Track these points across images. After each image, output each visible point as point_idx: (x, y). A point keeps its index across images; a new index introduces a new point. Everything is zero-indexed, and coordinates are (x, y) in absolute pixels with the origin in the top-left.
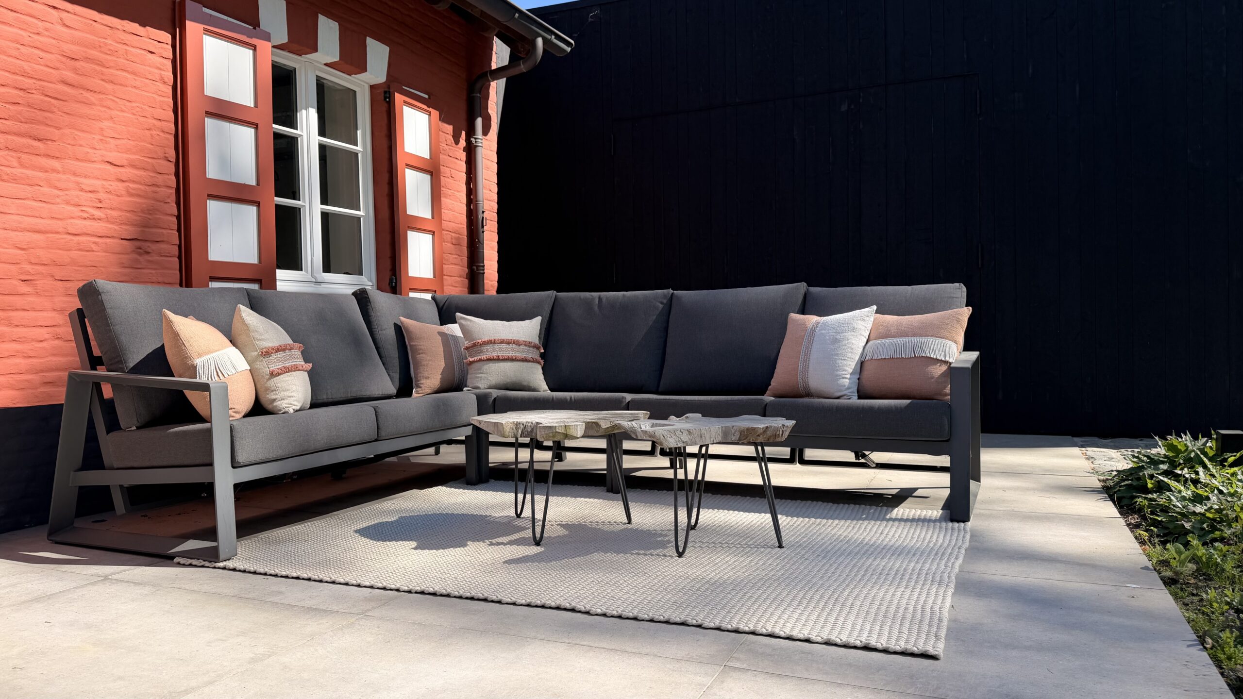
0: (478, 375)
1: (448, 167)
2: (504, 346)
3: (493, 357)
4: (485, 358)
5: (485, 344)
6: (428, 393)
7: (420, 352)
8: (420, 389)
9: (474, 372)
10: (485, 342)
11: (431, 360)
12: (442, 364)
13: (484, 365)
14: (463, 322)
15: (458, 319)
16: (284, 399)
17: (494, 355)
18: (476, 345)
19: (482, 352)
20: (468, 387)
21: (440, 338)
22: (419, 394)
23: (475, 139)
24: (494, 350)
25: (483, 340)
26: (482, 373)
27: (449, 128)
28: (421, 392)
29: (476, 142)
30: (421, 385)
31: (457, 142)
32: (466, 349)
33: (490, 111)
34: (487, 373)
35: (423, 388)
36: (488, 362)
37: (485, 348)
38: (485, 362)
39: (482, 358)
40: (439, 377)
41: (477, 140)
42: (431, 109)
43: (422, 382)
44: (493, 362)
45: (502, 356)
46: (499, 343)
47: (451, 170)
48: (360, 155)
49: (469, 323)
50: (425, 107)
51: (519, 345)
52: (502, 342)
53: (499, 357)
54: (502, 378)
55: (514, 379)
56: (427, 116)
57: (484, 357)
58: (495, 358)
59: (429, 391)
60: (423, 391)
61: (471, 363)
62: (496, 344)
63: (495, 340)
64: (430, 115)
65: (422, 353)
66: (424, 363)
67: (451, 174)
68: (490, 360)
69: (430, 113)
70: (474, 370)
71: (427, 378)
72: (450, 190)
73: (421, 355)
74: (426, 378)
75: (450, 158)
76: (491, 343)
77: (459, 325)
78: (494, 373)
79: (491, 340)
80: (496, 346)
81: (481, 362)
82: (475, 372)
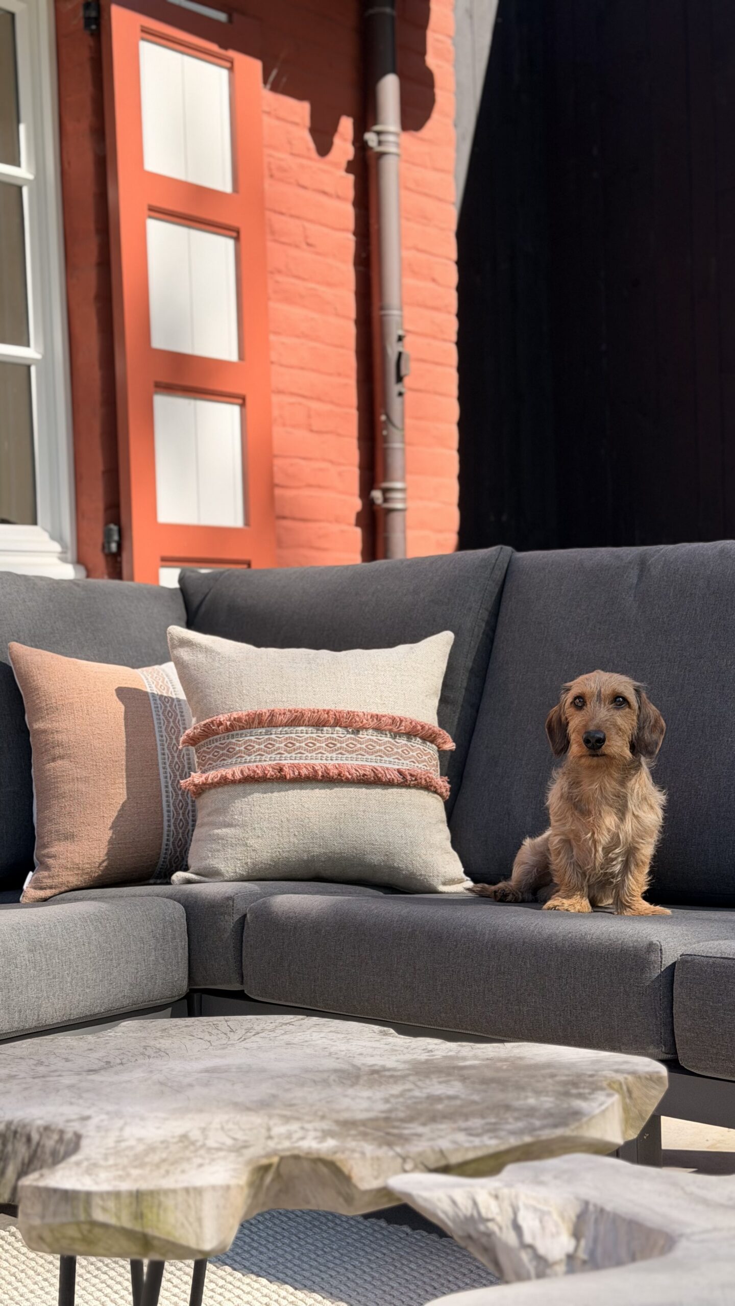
0: (216, 831)
1: (298, 217)
2: (305, 733)
3: (264, 770)
4: (238, 776)
5: (242, 728)
6: (71, 885)
7: (58, 751)
8: (46, 873)
9: (206, 820)
10: (239, 720)
11: (86, 780)
12: (118, 794)
13: (238, 797)
14: (184, 654)
15: (174, 647)
17: (266, 763)
18: (216, 733)
19: (230, 753)
20: (186, 869)
21: (123, 708)
22: (41, 888)
23: (379, 133)
24: (269, 747)
25: (235, 715)
26: (229, 825)
27: (301, 110)
28: (48, 882)
29: (380, 143)
30: (50, 861)
31: (324, 147)
32: (192, 745)
33: (431, 61)
34: (243, 825)
35: (54, 871)
36: (248, 787)
37: (240, 742)
38: (240, 788)
39: (230, 776)
40: (107, 835)
41: (383, 138)
42: (231, 53)
43: (52, 850)
44: (263, 786)
45: (293, 766)
46: (286, 725)
47: (307, 225)
48: (25, 191)
49: (201, 657)
50: (214, 47)
51: (357, 731)
52: (296, 720)
53: (281, 770)
54: (293, 839)
55: (337, 845)
56: (224, 73)
57: (233, 771)
58: (270, 773)
59: (74, 881)
60: (56, 881)
61: (201, 790)
62: (276, 726)
63: (272, 714)
64: (231, 69)
65: (62, 757)
66: (66, 788)
67: (306, 237)
68: (253, 780)
69: (232, 62)
70: (209, 815)
71: (69, 837)
72: (303, 279)
73: (60, 762)
74: (66, 838)
75: (302, 192)
76: (261, 724)
77: (176, 665)
78: (266, 824)
79: (260, 715)
80: (279, 736)
81: (226, 788)
82: (211, 819)
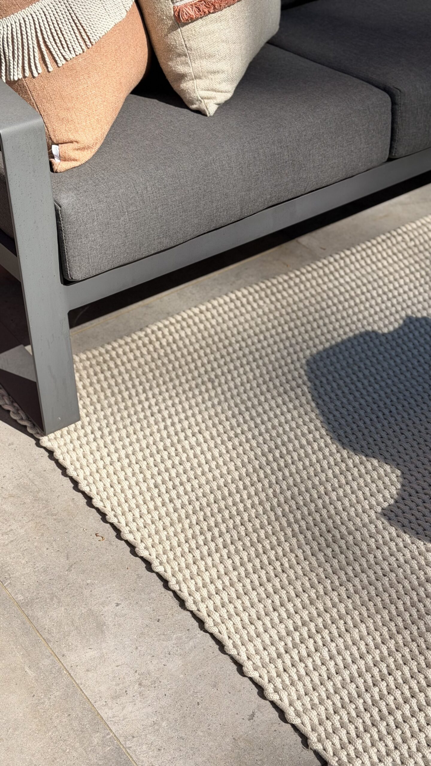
16: (200, 78)
